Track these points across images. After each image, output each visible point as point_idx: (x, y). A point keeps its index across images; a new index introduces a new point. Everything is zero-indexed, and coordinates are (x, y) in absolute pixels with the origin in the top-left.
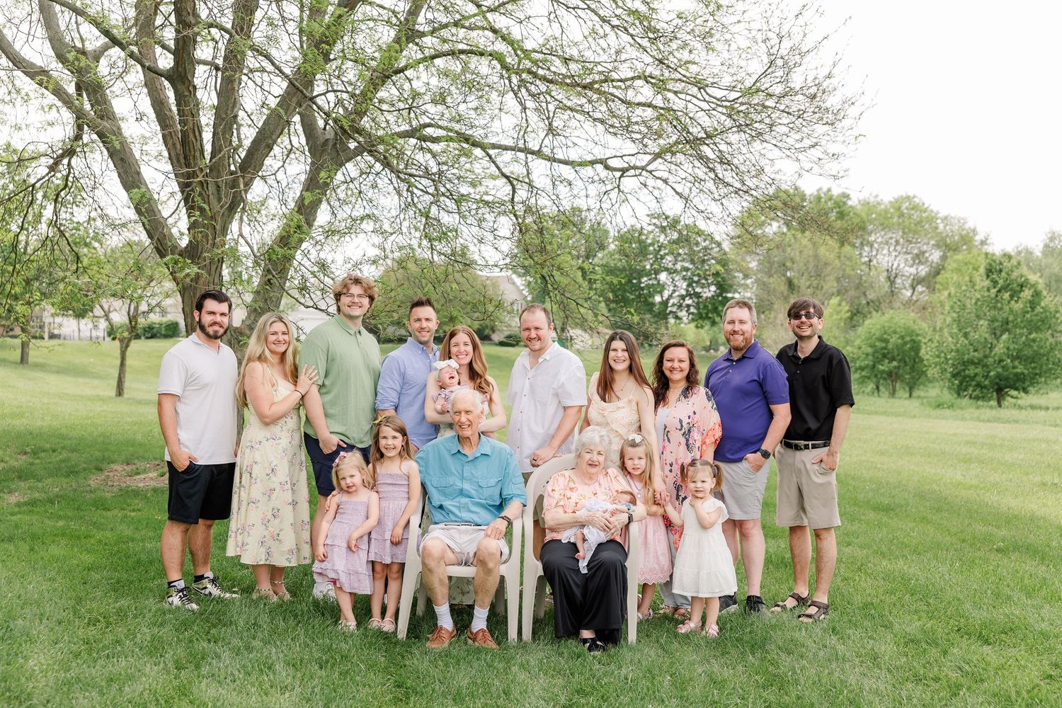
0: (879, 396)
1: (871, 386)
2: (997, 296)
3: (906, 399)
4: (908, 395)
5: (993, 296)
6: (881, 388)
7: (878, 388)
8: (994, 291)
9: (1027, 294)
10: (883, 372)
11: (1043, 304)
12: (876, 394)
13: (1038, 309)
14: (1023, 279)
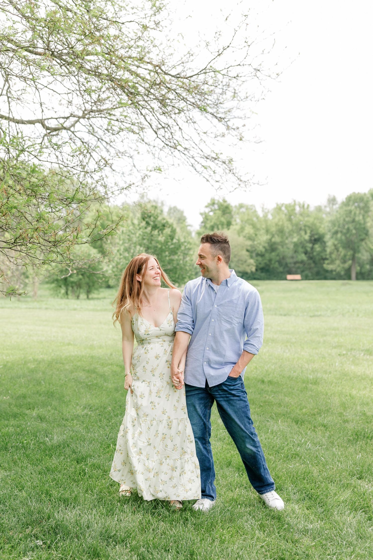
0: (68, 298)
1: (63, 291)
2: (151, 232)
3: (85, 299)
4: (85, 297)
5: (149, 232)
6: (69, 292)
7: (67, 293)
8: (149, 228)
9: (167, 231)
10: (72, 282)
11: (177, 238)
12: (66, 297)
13: (175, 241)
14: (165, 221)
